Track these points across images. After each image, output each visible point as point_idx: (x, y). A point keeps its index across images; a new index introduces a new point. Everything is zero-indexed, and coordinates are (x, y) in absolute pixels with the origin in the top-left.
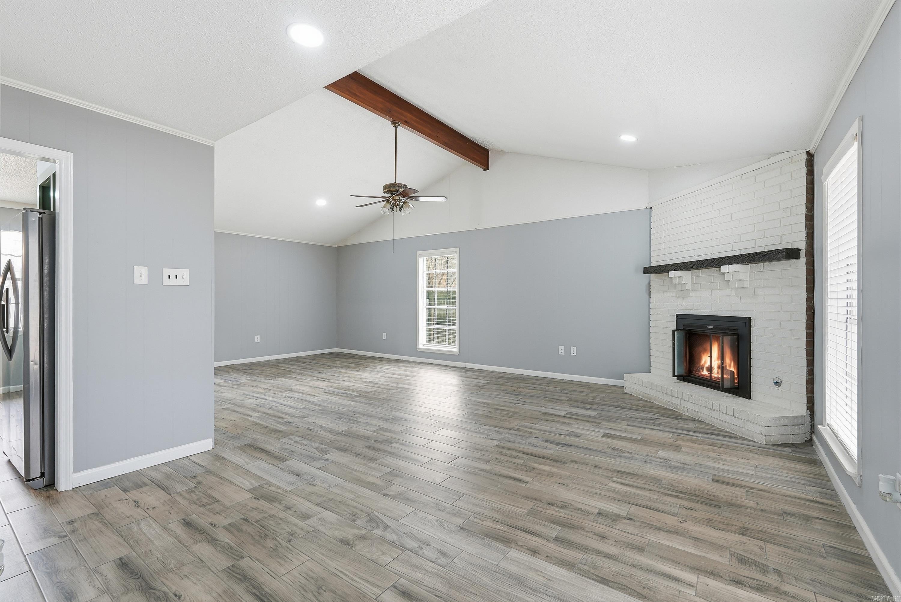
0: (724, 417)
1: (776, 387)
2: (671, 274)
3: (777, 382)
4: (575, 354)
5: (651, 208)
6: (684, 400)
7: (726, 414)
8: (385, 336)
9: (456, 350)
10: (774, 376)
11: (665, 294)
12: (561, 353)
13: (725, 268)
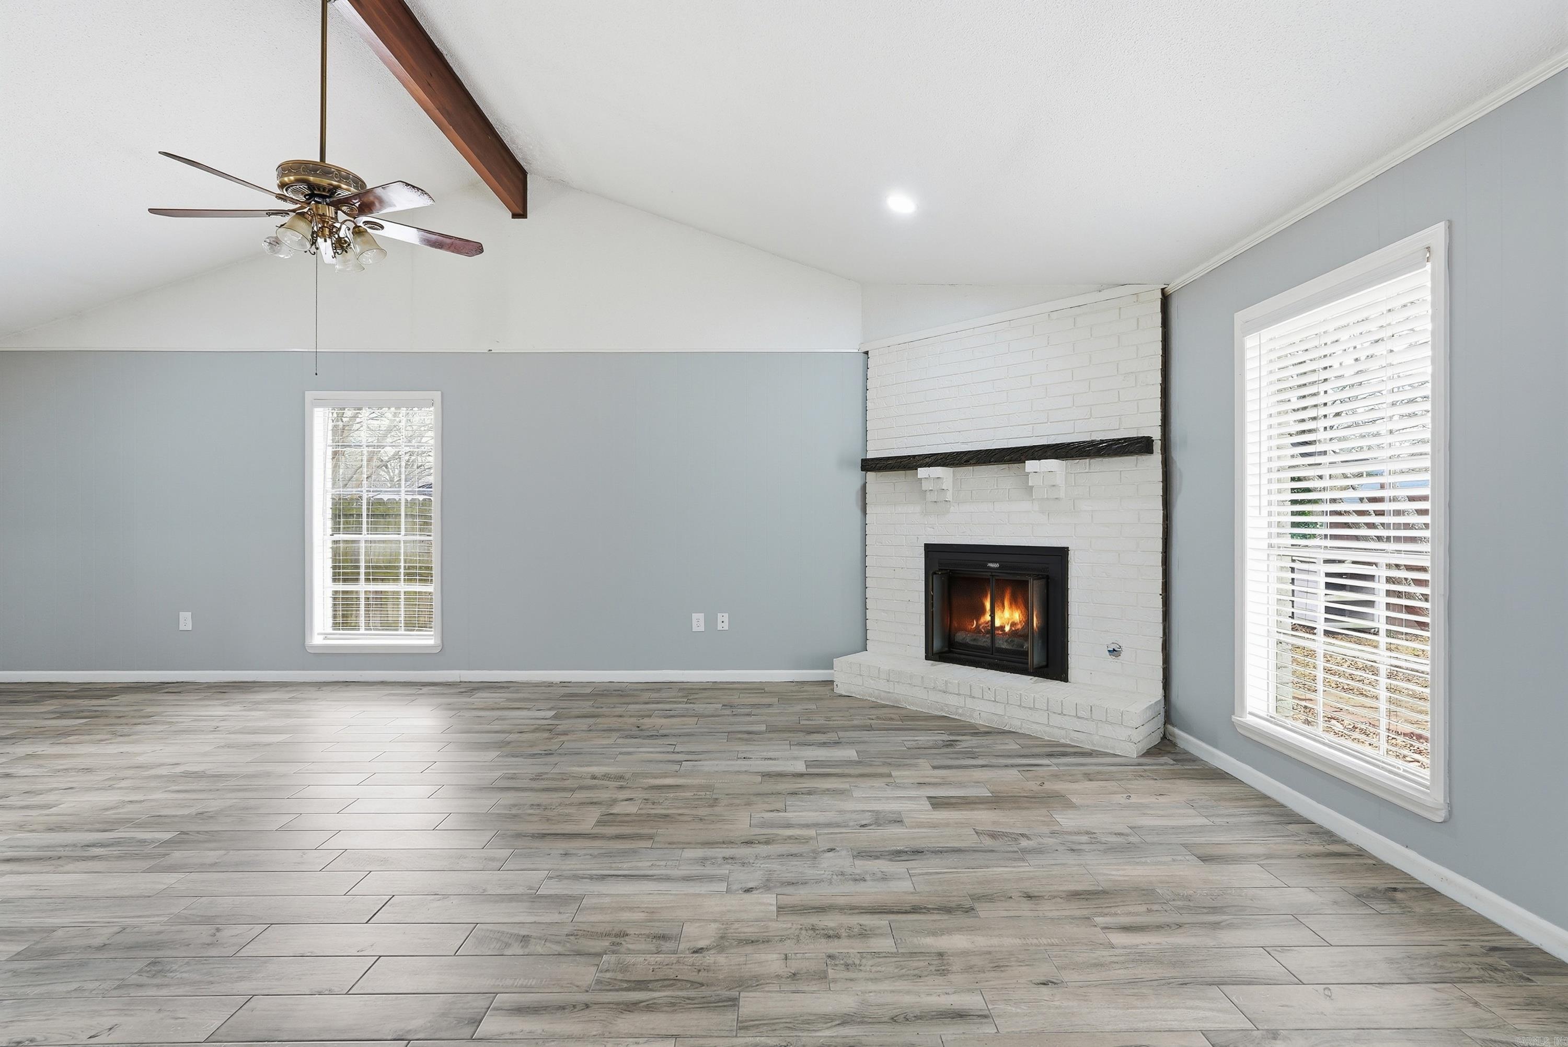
0: (1056, 720)
1: (1111, 658)
2: (922, 472)
3: (1114, 650)
4: (726, 628)
5: (867, 353)
6: (974, 697)
7: (1062, 714)
8: (186, 621)
9: (431, 642)
10: (1108, 641)
11: (899, 509)
12: (698, 628)
13: (1030, 465)
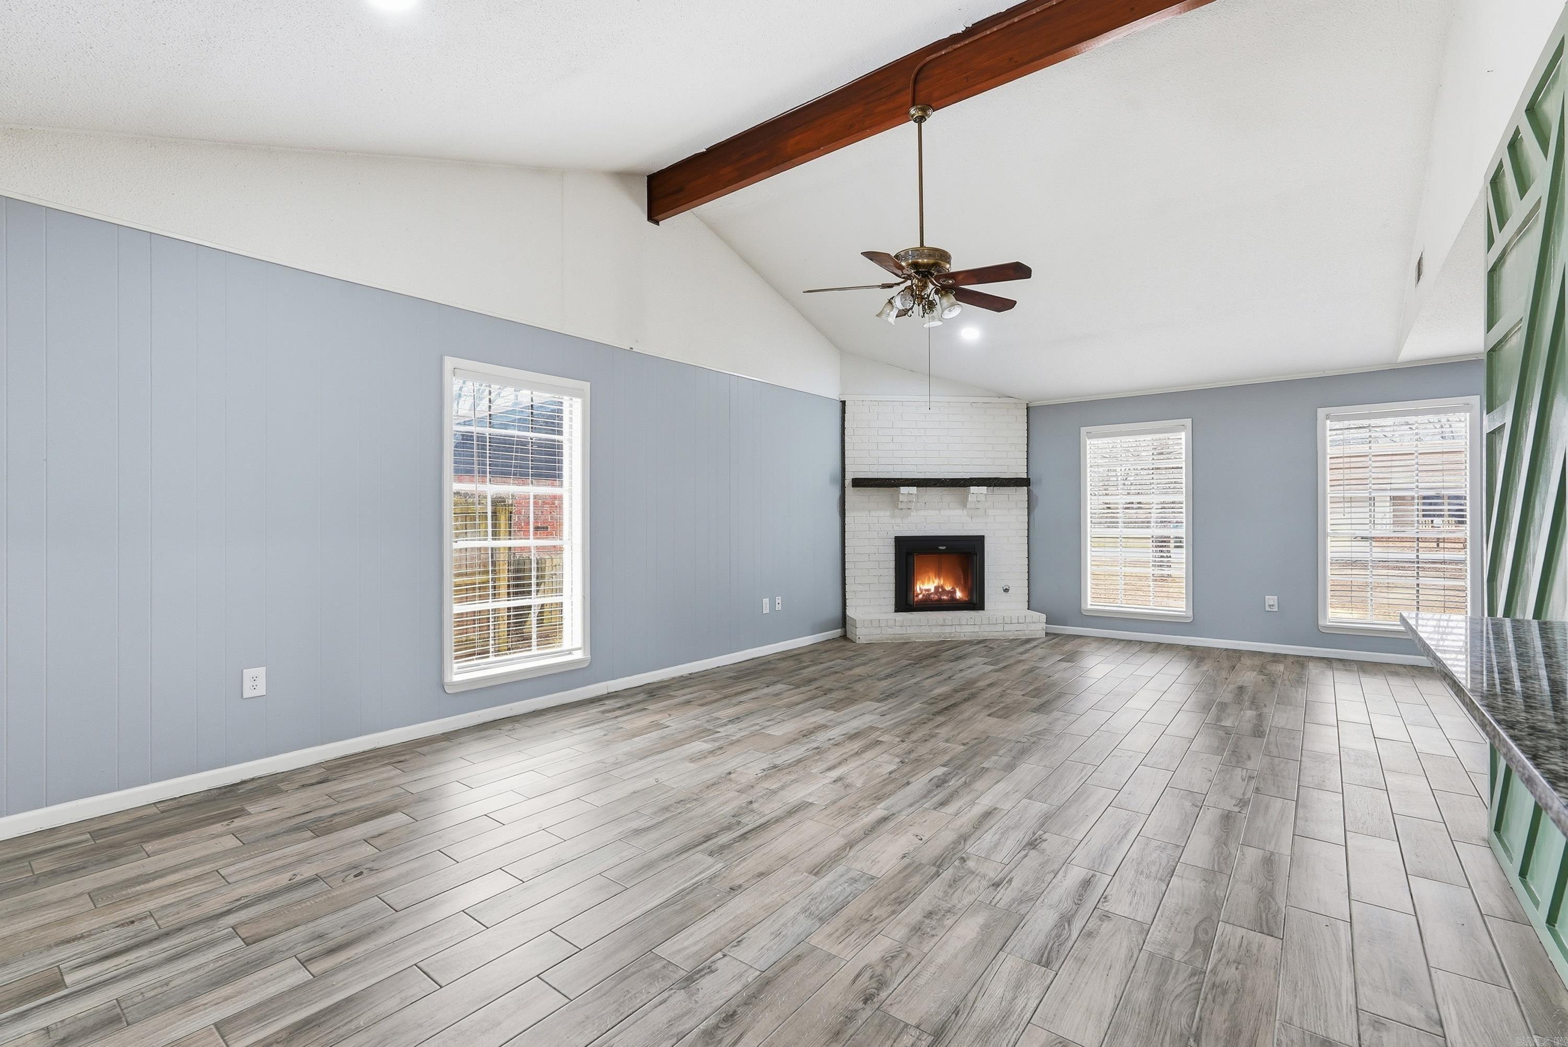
1: (1006, 594)
3: (1006, 589)
5: (843, 402)
9: (577, 656)
10: (1003, 584)
11: (873, 514)
12: (766, 610)
13: (973, 489)
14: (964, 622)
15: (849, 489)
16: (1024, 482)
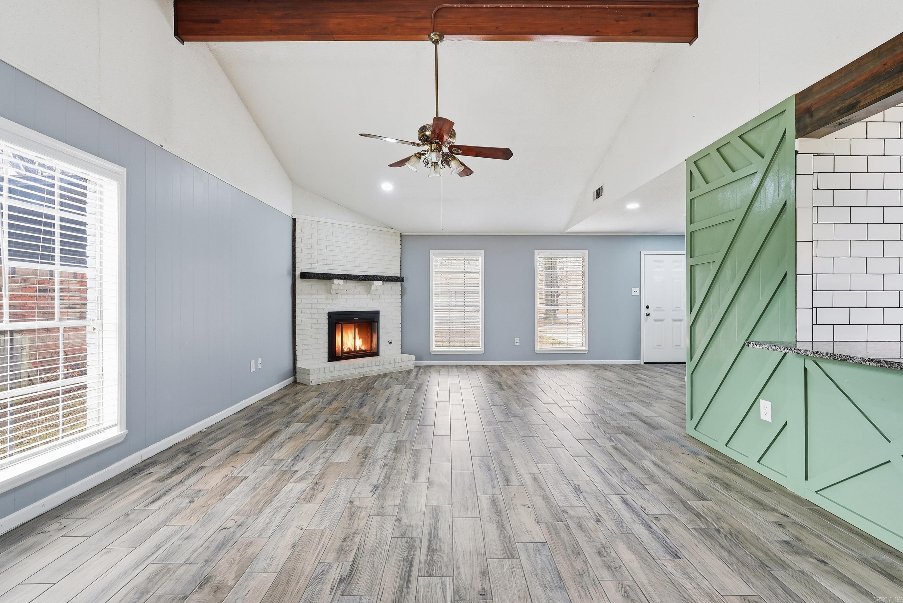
1: (390, 345)
3: (390, 342)
5: (294, 219)
10: (389, 340)
11: (314, 297)
12: (253, 370)
13: (375, 282)
14: (374, 364)
15: (298, 281)
16: (400, 279)
